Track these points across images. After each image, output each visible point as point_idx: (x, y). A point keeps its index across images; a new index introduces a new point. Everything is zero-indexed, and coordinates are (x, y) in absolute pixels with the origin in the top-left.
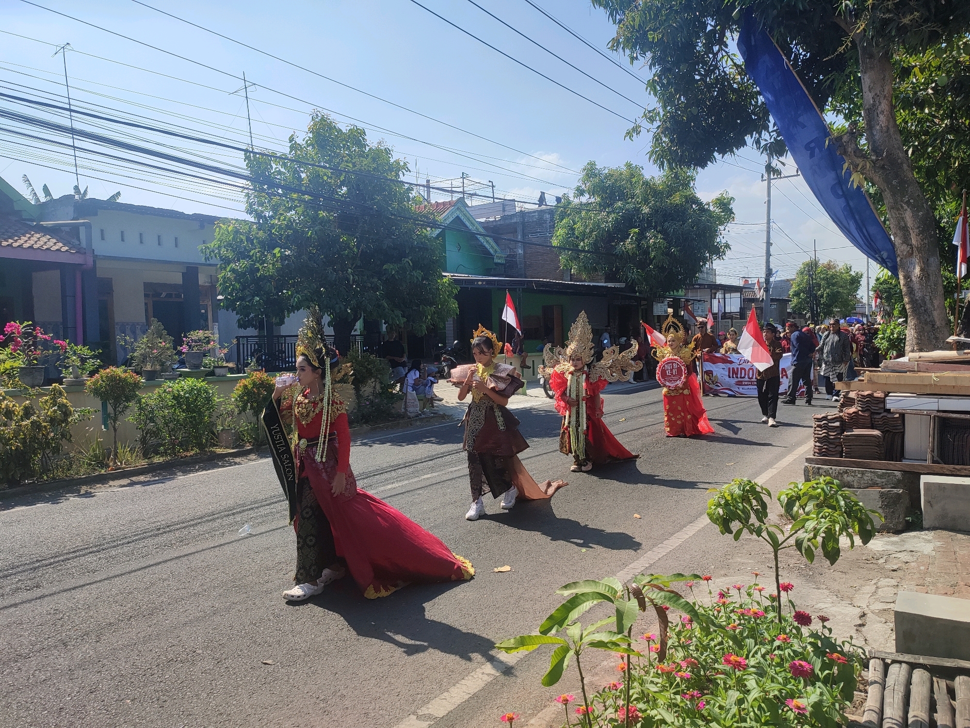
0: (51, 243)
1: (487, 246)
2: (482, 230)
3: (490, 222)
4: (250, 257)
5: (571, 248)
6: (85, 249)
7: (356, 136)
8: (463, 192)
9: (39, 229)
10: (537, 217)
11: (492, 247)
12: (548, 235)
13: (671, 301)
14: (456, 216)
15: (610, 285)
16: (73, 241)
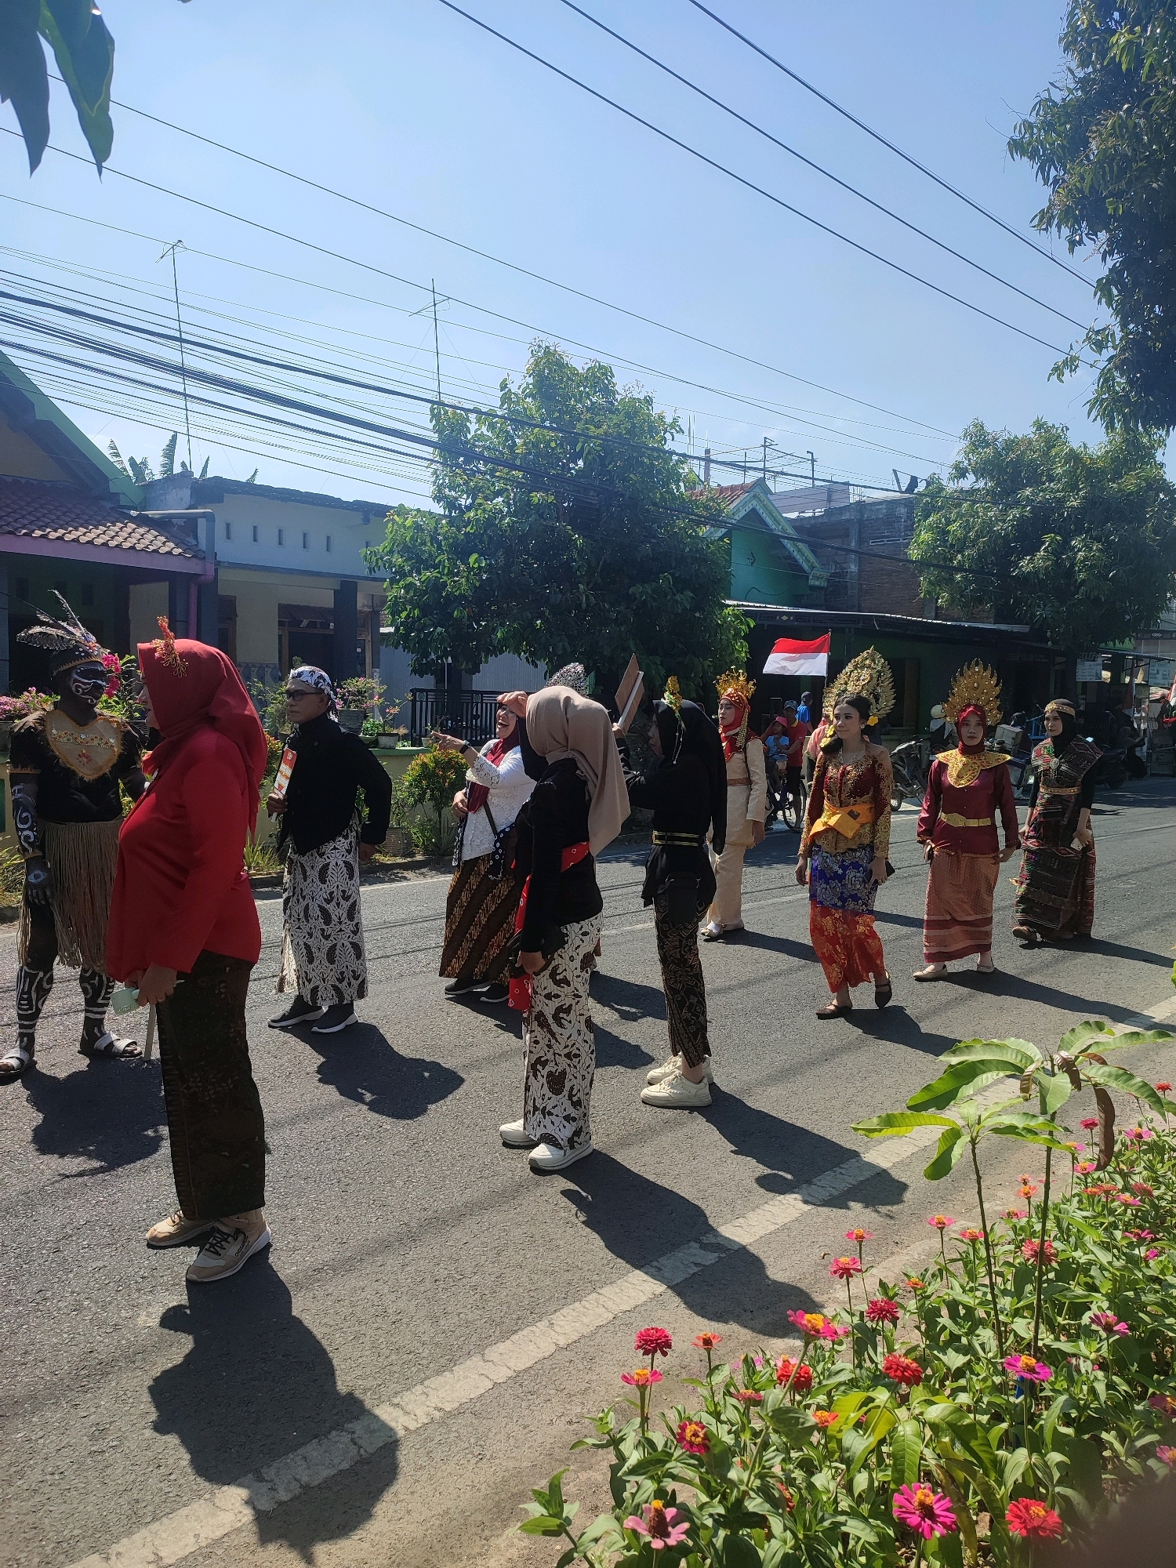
0: (158, 543)
1: (798, 557)
2: (791, 531)
3: (805, 518)
4: (436, 567)
5: (939, 562)
6: (204, 552)
7: (600, 378)
8: (764, 470)
9: (142, 521)
10: (884, 511)
11: (807, 560)
12: (901, 541)
13: (1109, 659)
14: (751, 507)
15: (1003, 627)
16: (188, 539)
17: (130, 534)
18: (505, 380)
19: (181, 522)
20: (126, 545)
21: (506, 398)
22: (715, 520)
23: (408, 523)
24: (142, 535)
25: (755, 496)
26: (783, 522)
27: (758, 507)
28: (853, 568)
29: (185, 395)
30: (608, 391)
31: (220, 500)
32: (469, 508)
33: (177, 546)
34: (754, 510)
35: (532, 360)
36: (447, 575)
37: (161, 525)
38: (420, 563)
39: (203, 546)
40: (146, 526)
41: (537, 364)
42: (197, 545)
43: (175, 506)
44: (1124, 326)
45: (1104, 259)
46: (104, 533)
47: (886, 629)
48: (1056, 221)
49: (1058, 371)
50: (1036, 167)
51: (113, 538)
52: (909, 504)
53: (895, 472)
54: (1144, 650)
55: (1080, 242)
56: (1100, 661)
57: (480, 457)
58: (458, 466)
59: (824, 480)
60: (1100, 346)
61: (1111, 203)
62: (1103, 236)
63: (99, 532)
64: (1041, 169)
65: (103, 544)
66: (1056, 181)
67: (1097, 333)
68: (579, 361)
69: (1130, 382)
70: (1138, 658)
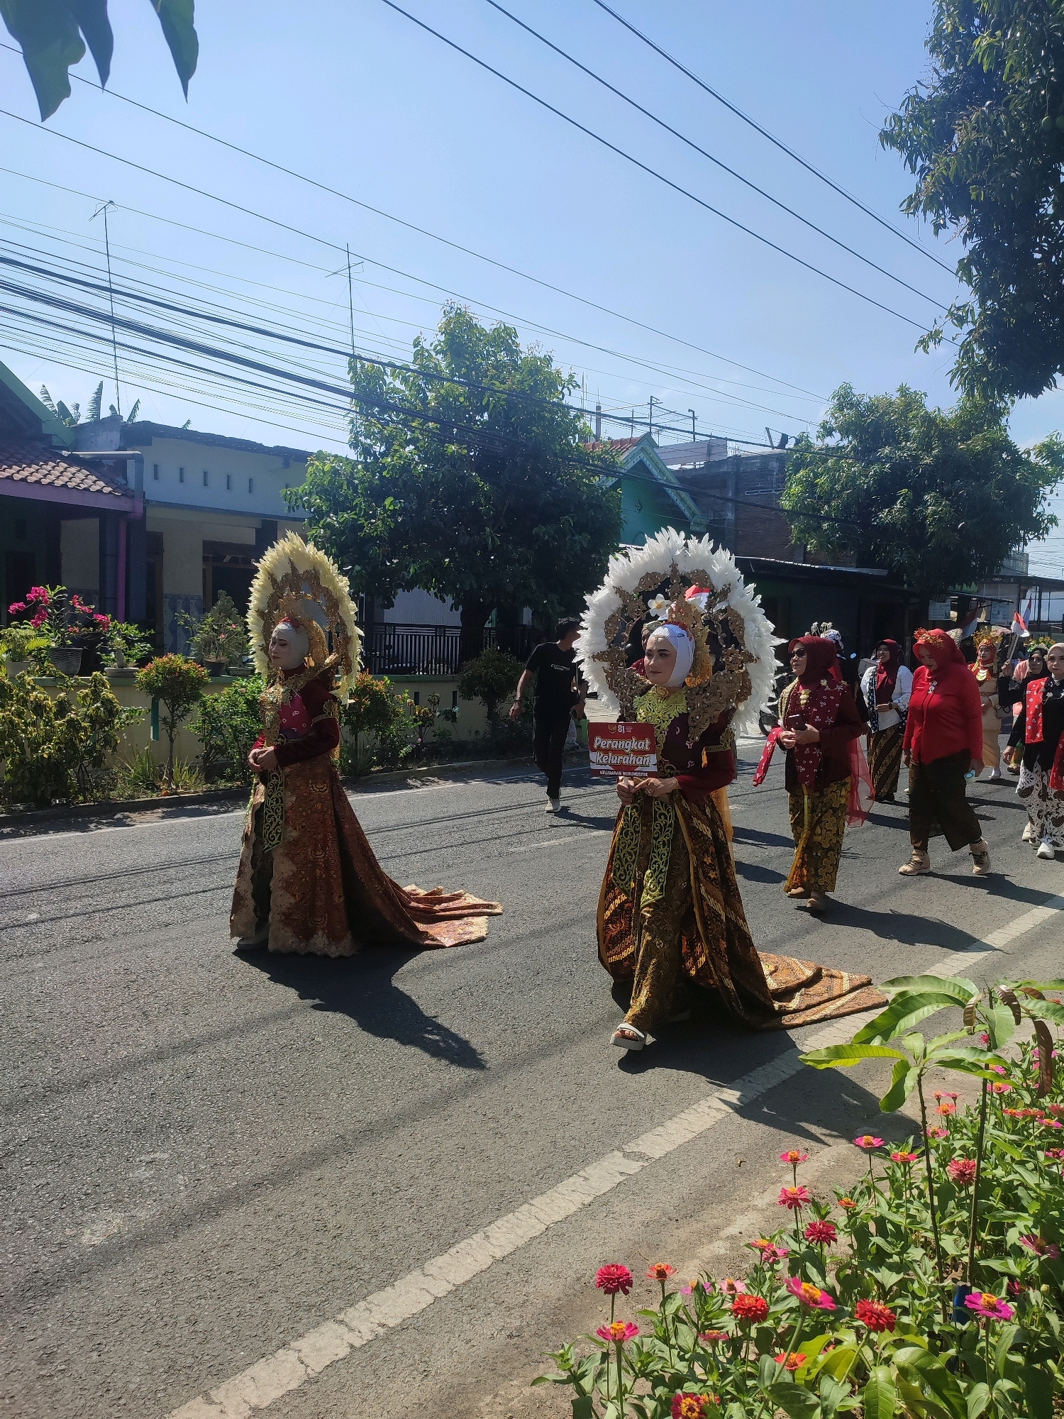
0: (89, 481)
1: (681, 505)
2: (674, 481)
3: (686, 470)
4: (353, 509)
5: (809, 513)
6: (133, 491)
7: (504, 338)
8: (651, 425)
9: (73, 461)
10: (758, 465)
11: (689, 508)
12: (774, 492)
13: (955, 600)
14: (639, 459)
15: (864, 571)
16: (118, 479)
17: (62, 473)
18: (419, 338)
19: (111, 463)
20: (59, 483)
21: (420, 354)
22: (609, 469)
23: (326, 468)
24: (74, 474)
25: (643, 449)
26: (668, 474)
27: (645, 459)
28: (730, 516)
29: (114, 342)
30: (512, 351)
31: (149, 443)
32: (383, 455)
33: (107, 485)
34: (641, 463)
35: (444, 320)
36: (363, 516)
37: (93, 465)
38: (338, 506)
39: (132, 484)
40: (77, 465)
41: (448, 323)
42: (126, 484)
43: (107, 449)
44: (982, 303)
45: (965, 242)
46: (37, 471)
47: (762, 572)
48: (922, 207)
49: (923, 343)
50: (904, 157)
51: (45, 476)
52: (780, 459)
53: (767, 429)
54: (985, 593)
55: (944, 226)
56: (948, 602)
57: (394, 408)
58: (373, 416)
59: (707, 436)
60: (961, 321)
61: (974, 190)
62: (964, 220)
63: (32, 470)
64: (909, 158)
65: (36, 482)
66: (923, 169)
67: (958, 309)
68: (486, 322)
69: (988, 354)
70: (981, 600)
